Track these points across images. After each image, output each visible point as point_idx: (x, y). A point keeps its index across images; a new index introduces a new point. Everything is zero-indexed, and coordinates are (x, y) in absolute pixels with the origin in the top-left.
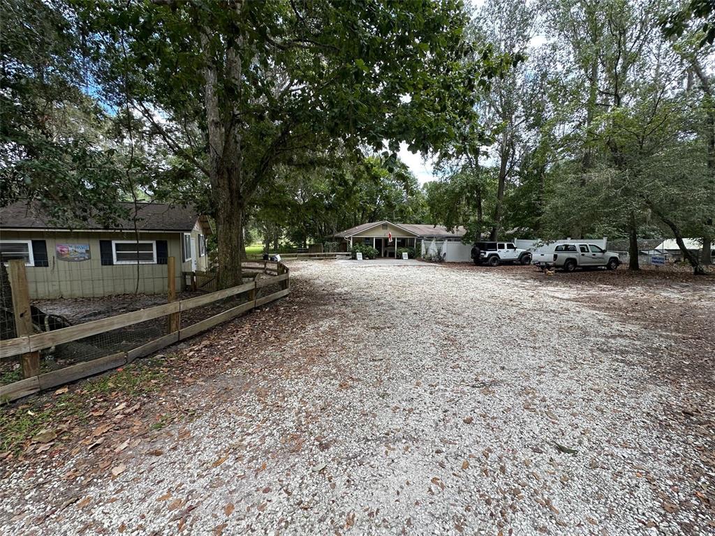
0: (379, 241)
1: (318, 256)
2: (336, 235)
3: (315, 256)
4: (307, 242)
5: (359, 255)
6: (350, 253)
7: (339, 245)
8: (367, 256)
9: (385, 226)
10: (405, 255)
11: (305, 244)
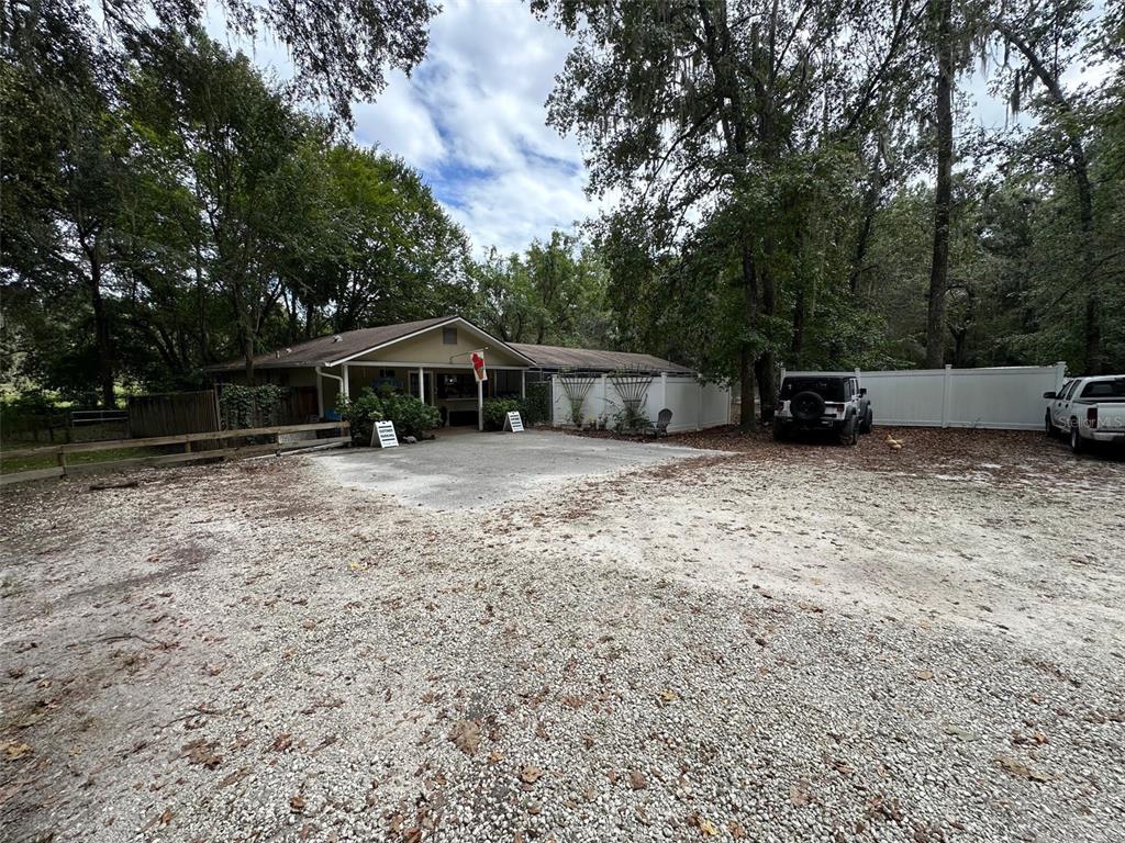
0: (438, 377)
1: (196, 446)
2: (260, 361)
3: (180, 448)
4: (118, 389)
5: (385, 430)
6: (345, 424)
7: (285, 398)
8: (410, 431)
9: (450, 334)
10: (514, 417)
11: (110, 397)
